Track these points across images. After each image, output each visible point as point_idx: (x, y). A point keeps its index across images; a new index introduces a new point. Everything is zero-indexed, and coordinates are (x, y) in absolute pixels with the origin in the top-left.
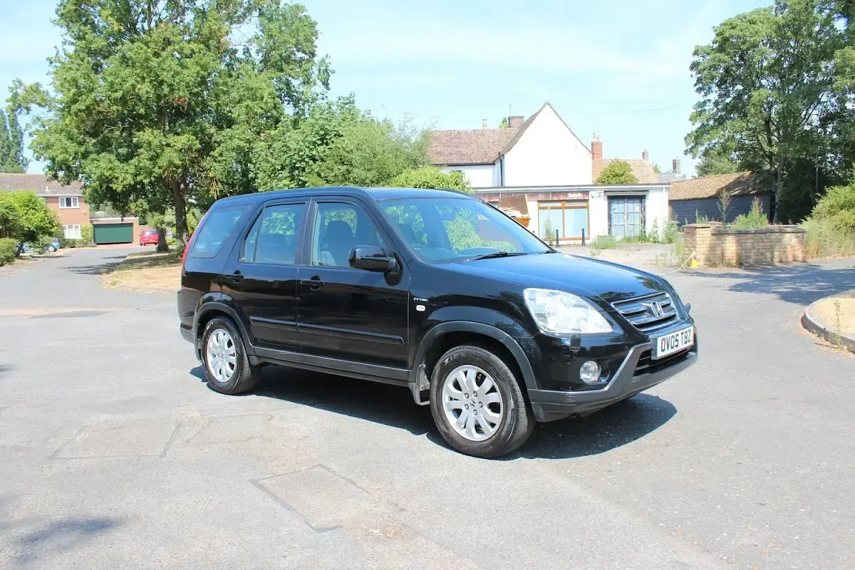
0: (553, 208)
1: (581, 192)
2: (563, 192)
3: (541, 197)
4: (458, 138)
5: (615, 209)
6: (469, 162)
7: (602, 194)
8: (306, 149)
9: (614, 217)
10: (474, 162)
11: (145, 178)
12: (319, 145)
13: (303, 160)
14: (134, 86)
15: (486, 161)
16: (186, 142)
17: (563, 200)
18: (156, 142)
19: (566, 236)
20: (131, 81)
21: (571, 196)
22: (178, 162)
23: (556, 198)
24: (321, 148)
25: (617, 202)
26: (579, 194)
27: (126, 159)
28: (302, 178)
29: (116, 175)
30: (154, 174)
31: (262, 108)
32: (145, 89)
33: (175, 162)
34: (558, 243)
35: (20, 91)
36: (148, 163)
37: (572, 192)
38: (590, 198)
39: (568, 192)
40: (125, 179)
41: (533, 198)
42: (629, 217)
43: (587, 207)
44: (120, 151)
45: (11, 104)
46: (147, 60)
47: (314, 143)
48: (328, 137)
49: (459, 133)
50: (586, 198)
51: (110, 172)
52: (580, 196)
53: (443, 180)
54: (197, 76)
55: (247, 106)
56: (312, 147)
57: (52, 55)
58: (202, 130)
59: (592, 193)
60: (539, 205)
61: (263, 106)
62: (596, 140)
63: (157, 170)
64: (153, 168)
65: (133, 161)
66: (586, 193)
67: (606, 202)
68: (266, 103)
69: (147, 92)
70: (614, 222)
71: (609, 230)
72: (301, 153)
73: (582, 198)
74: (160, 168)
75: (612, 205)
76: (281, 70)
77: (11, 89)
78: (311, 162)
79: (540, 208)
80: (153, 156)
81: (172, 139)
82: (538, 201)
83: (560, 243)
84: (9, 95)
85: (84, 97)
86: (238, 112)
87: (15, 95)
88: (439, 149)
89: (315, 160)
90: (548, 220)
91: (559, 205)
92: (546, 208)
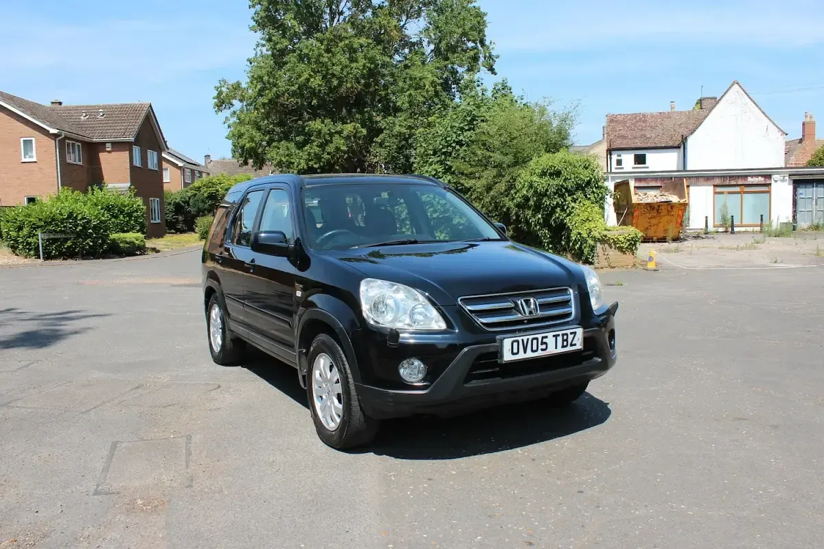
0: (730, 193)
1: (762, 176)
2: (742, 176)
3: (718, 181)
4: (643, 122)
5: (801, 194)
6: (654, 145)
7: (787, 178)
8: (454, 134)
9: (800, 202)
10: (658, 145)
11: (315, 163)
12: (466, 131)
13: (450, 145)
14: (308, 80)
15: (671, 144)
16: (352, 130)
17: (742, 185)
18: (325, 130)
19: (744, 223)
20: (306, 75)
21: (750, 180)
22: (344, 148)
23: (733, 182)
24: (469, 133)
25: (804, 186)
26: (760, 178)
27: (300, 146)
28: (448, 163)
29: (292, 161)
30: (323, 160)
31: (424, 97)
32: (316, 82)
33: (342, 148)
34: (733, 229)
35: (224, 89)
36: (317, 150)
37: (752, 176)
38: (773, 182)
39: (746, 177)
40: (299, 164)
41: (709, 182)
42: (818, 202)
43: (769, 192)
44: (298, 138)
45: (216, 100)
46: (320, 55)
47: (462, 129)
48: (475, 123)
49: (644, 116)
50: (768, 182)
51: (287, 158)
52: (760, 180)
53: (570, 164)
54: (364, 69)
55: (410, 95)
56: (459, 132)
57: (252, 56)
58: (370, 119)
59: (775, 177)
60: (714, 190)
61: (425, 94)
62: (808, 120)
63: (326, 156)
64: (323, 154)
65: (306, 148)
66: (769, 176)
67: (791, 188)
68: (427, 91)
69: (320, 85)
70: (800, 208)
71: (794, 217)
72: (448, 139)
73: (763, 183)
74: (329, 154)
75: (798, 189)
76: (447, 59)
77: (217, 88)
78: (458, 147)
79: (715, 193)
80: (322, 143)
81: (339, 127)
82: (714, 186)
83: (736, 229)
84: (215, 93)
85: (267, 92)
86: (402, 101)
87: (220, 93)
88: (623, 132)
89: (461, 145)
90: (725, 206)
91: (738, 189)
92: (722, 193)
